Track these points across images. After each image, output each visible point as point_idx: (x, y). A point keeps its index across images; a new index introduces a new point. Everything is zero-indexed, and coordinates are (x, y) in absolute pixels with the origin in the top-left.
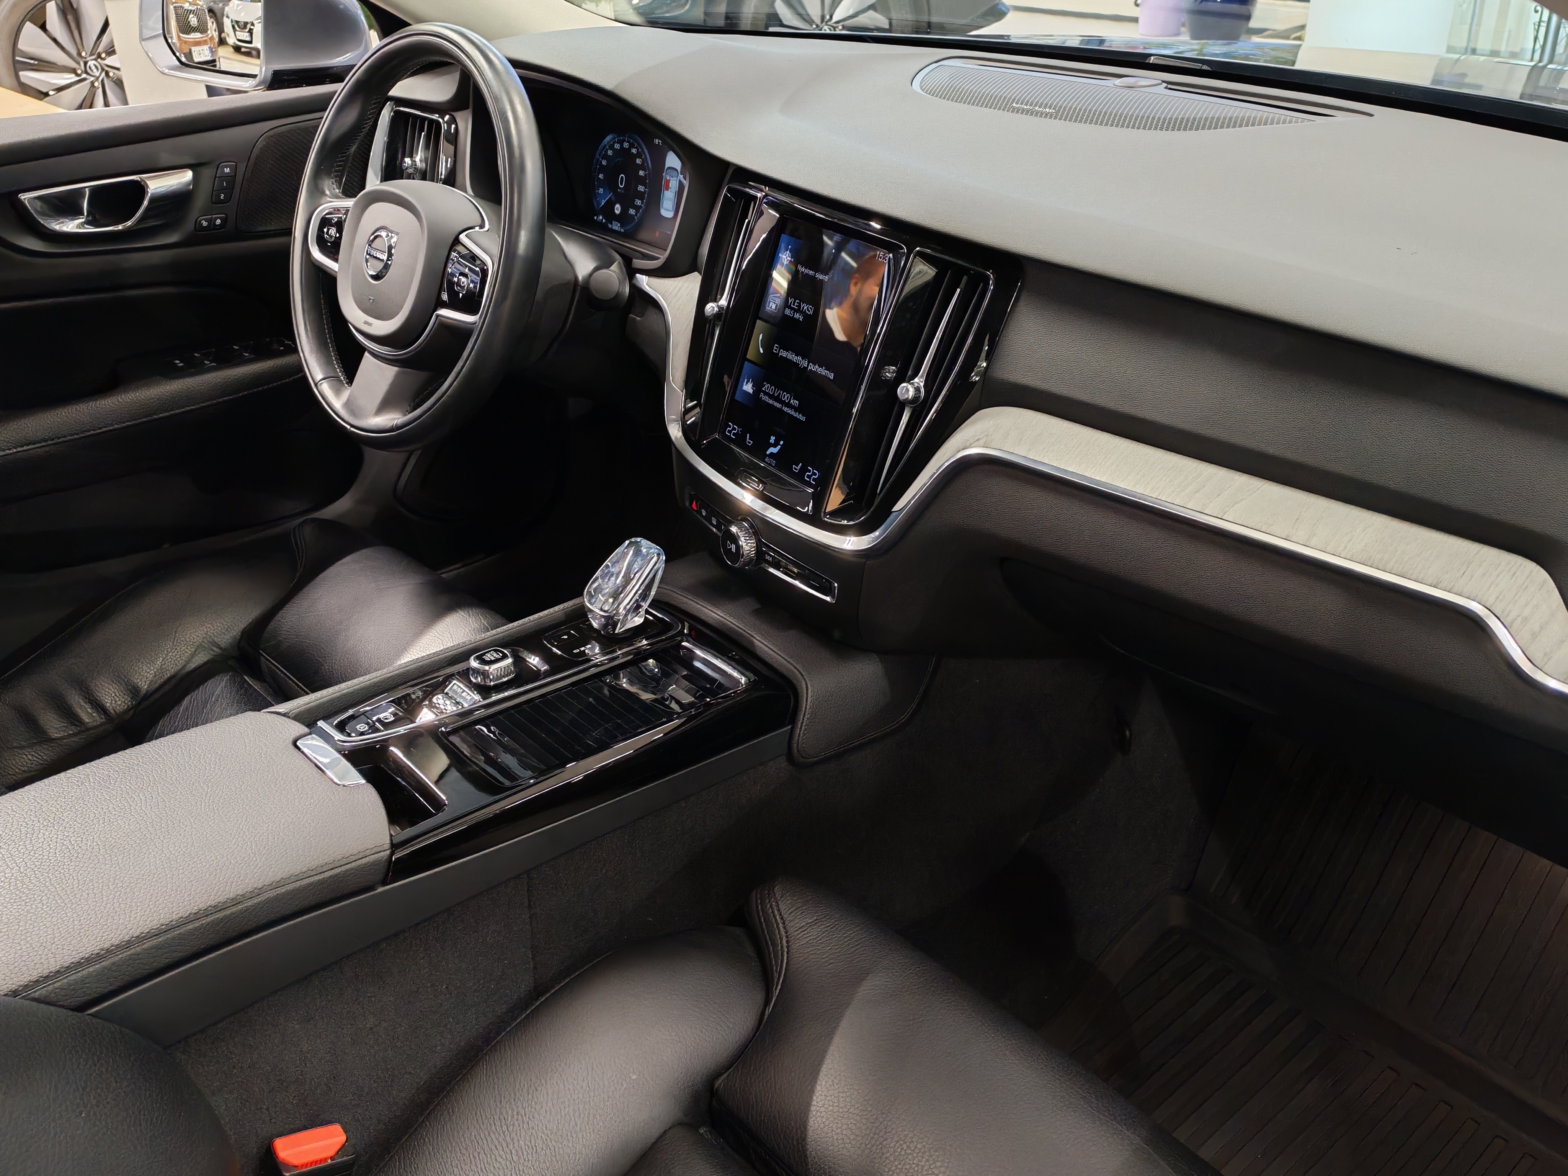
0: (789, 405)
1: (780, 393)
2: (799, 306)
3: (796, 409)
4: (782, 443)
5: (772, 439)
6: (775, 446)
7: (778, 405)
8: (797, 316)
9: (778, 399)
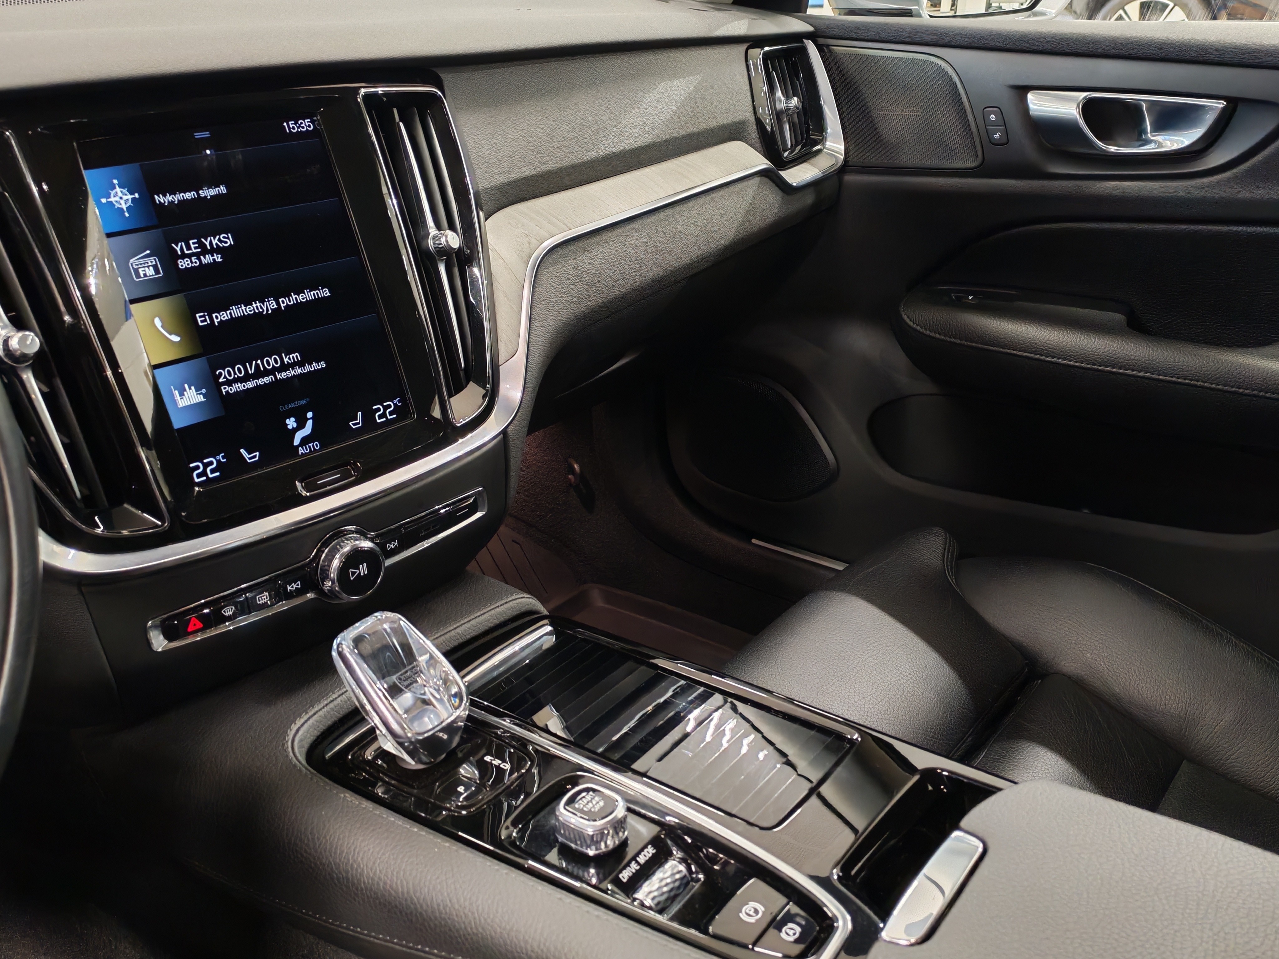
0: (284, 367)
1: (257, 365)
2: (201, 245)
3: (301, 364)
4: (310, 415)
5: (291, 423)
6: (301, 425)
7: (267, 380)
8: (207, 259)
9: (259, 374)
